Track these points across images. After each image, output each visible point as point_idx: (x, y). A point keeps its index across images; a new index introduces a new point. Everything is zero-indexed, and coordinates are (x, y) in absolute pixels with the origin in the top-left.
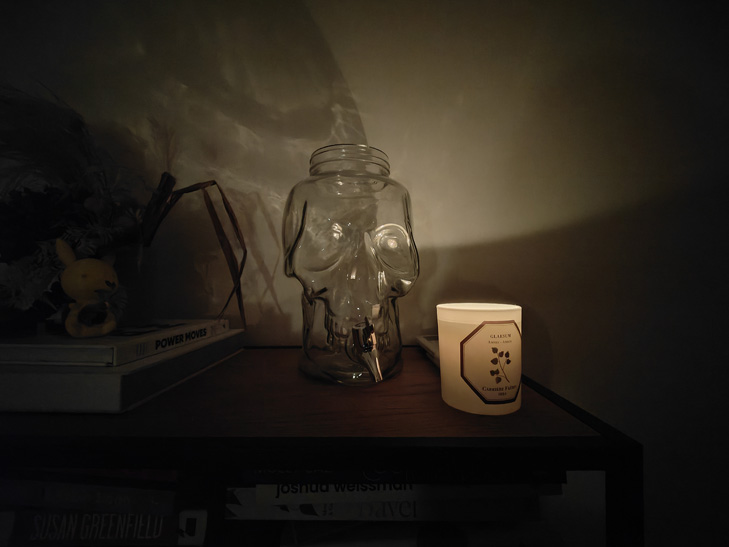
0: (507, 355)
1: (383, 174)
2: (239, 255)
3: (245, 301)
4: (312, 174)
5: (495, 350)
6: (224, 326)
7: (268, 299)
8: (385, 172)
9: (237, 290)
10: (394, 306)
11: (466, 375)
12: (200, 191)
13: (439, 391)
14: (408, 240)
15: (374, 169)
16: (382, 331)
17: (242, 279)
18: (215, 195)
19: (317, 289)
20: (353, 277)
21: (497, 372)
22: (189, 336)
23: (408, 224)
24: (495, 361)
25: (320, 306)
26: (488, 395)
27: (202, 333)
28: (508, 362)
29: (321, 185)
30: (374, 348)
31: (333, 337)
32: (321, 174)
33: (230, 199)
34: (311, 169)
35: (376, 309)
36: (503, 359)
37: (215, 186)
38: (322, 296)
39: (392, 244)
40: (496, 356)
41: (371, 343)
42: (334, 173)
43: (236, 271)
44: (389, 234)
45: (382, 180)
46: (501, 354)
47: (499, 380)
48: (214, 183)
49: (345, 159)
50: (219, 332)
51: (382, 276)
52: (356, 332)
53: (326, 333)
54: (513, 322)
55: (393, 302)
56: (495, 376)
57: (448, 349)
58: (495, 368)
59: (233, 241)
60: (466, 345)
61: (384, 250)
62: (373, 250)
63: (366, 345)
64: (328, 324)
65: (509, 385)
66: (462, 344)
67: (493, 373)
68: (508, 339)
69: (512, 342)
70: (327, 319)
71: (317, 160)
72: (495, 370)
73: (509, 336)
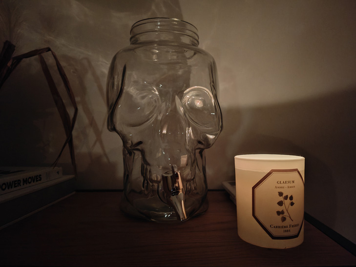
0: (291, 198)
1: (194, 44)
2: (71, 112)
3: (76, 151)
4: (133, 43)
5: (281, 194)
6: (58, 173)
7: (97, 150)
8: (195, 43)
9: (70, 141)
10: (201, 156)
11: (257, 214)
12: (37, 56)
13: (235, 228)
14: (213, 101)
15: (186, 40)
16: (189, 177)
17: (74, 133)
18: (50, 61)
19: (135, 141)
20: (165, 131)
21: (282, 212)
22: (26, 181)
23: (214, 87)
24: (280, 203)
25: (138, 156)
26: (275, 232)
27: (38, 178)
28: (292, 204)
29: (140, 53)
30: (181, 192)
31: (148, 183)
32: (140, 43)
33: (63, 64)
34: (131, 38)
35: (184, 159)
36: (288, 202)
37: (50, 52)
38: (139, 147)
39: (199, 104)
40: (281, 199)
41: (178, 188)
42: (151, 43)
43: (69, 125)
44: (197, 95)
45: (192, 49)
46: (286, 198)
47: (284, 219)
48: (49, 49)
49: (160, 31)
50: (54, 177)
51: (189, 131)
52: (165, 179)
53: (142, 179)
54: (296, 170)
55: (201, 153)
56: (281, 216)
57: (243, 192)
58: (280, 209)
59: (66, 100)
60: (257, 190)
61: (192, 109)
62: (182, 109)
63: (174, 189)
64: (144, 172)
65: (293, 223)
66: (254, 188)
67: (279, 213)
68: (292, 185)
69: (296, 187)
70: (142, 167)
71: (136, 30)
72: (280, 210)
73: (293, 182)
